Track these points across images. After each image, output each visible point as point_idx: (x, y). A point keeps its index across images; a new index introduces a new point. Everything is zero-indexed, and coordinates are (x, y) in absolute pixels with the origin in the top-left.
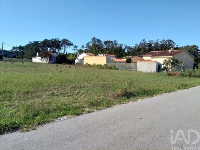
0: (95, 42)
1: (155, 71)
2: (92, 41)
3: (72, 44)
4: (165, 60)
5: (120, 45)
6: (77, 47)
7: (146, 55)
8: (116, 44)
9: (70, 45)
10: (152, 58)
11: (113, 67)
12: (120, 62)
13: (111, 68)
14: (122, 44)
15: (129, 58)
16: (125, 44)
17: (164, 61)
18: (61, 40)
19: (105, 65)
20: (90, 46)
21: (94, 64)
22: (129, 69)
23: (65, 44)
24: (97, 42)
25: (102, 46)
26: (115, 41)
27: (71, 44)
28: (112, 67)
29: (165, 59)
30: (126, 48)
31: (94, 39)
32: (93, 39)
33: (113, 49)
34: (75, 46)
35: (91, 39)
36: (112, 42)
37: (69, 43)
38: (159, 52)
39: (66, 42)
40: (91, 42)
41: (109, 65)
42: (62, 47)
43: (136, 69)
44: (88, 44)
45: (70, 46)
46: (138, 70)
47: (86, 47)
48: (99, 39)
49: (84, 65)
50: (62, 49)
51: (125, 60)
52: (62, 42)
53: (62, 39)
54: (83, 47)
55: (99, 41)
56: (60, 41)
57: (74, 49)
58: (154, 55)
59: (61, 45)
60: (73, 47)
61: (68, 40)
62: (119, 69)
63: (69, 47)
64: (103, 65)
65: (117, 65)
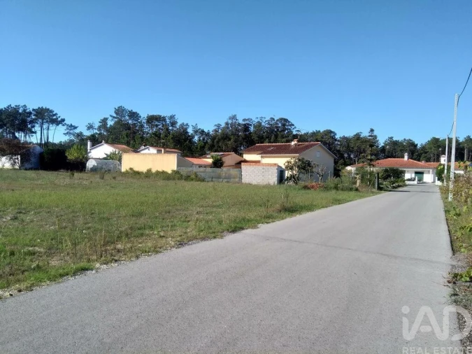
0: (124, 117)
1: (276, 182)
2: (115, 115)
3: (63, 120)
4: (288, 162)
5: (182, 125)
6: (76, 128)
7: (249, 152)
8: (173, 124)
9: (57, 122)
10: (262, 157)
11: (193, 176)
12: (200, 166)
13: (188, 178)
14: (187, 125)
15: (219, 157)
16: (194, 125)
17: (286, 164)
18: (33, 110)
19: (173, 171)
20: (108, 126)
21: (149, 171)
22: (226, 180)
23: (43, 120)
24: (130, 119)
25: (142, 126)
26: (172, 117)
27: (59, 119)
28: (189, 176)
29: (288, 159)
30: (196, 132)
31: (120, 111)
32: (118, 110)
33: (171, 136)
34: (71, 126)
35: (114, 110)
36: (164, 119)
37: (55, 117)
38: (273, 146)
39: (46, 116)
40: (114, 117)
41: (184, 171)
42: (34, 127)
43: (241, 178)
44: (104, 121)
45: (58, 125)
46: (243, 181)
47: (99, 128)
48: (134, 111)
49: (124, 173)
50: (35, 133)
51: (210, 161)
52: (35, 115)
53: (36, 108)
54: (90, 127)
55: (133, 115)
56: (30, 113)
57: (67, 133)
58: (265, 152)
59: (32, 122)
60: (65, 127)
61: (52, 111)
62: (207, 180)
63: (52, 127)
64: (170, 172)
65: (200, 172)
